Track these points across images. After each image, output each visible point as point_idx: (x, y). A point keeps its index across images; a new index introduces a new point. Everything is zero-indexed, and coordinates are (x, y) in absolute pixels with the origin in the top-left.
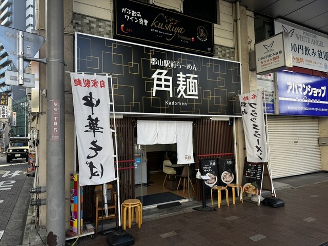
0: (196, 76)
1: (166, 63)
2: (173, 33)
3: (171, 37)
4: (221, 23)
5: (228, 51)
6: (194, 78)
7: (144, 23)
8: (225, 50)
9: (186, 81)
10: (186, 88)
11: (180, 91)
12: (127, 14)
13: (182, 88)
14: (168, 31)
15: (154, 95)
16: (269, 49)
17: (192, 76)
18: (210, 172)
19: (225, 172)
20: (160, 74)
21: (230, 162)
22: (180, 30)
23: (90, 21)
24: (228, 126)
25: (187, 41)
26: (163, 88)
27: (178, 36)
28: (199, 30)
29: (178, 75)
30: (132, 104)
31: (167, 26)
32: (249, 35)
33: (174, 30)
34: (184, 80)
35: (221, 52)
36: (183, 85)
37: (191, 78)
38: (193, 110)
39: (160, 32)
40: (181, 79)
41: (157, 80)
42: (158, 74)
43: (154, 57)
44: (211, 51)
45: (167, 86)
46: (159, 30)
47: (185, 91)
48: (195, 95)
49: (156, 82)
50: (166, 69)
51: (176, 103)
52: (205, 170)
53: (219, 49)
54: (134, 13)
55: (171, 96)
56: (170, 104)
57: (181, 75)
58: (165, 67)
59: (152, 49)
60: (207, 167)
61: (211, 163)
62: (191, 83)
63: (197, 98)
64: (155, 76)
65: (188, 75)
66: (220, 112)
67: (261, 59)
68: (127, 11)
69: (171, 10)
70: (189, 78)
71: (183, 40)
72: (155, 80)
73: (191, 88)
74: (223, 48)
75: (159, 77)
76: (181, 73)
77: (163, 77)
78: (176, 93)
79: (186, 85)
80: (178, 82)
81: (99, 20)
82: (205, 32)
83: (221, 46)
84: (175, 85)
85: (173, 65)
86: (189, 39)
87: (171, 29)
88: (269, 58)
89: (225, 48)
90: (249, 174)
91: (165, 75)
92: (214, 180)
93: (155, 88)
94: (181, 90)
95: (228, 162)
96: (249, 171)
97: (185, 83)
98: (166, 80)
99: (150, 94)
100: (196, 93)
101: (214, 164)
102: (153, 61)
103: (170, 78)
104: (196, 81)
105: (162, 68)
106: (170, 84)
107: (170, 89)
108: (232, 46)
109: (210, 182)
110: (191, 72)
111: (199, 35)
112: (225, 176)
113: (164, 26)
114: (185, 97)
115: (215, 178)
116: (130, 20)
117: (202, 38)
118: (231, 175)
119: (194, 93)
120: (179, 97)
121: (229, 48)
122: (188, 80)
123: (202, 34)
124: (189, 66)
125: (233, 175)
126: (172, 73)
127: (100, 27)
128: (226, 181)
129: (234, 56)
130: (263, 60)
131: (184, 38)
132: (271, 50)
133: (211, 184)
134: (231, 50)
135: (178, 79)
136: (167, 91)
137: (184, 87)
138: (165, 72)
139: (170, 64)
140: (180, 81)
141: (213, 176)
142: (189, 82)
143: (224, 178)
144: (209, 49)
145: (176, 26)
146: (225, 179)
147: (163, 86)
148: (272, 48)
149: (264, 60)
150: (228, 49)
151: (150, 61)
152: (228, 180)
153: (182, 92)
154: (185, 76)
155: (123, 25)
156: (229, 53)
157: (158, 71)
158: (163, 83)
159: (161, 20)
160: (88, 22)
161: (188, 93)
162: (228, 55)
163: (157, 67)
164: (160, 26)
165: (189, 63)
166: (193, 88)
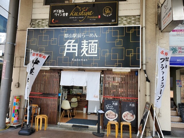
0: (97, 41)
1: (74, 36)
2: (84, 16)
3: (83, 19)
5: (133, 19)
6: (94, 43)
7: (65, 15)
8: (130, 19)
9: (88, 45)
10: (88, 50)
12: (56, 13)
13: (85, 50)
14: (81, 16)
15: (65, 55)
16: (166, 8)
17: (93, 41)
18: (111, 110)
19: (127, 112)
20: (70, 42)
21: (133, 105)
22: (89, 13)
23: (39, 21)
25: (94, 19)
26: (71, 51)
27: (88, 17)
28: (105, 9)
29: (82, 42)
30: (51, 61)
31: (80, 13)
33: (85, 14)
34: (87, 44)
35: (126, 20)
36: (86, 48)
38: (93, 64)
39: (75, 18)
40: (85, 44)
41: (68, 47)
42: (68, 43)
43: (66, 33)
45: (73, 50)
46: (76, 16)
47: (87, 52)
49: (66, 48)
50: (74, 39)
51: (79, 60)
52: (107, 108)
54: (60, 11)
55: (76, 55)
56: (75, 60)
57: (85, 41)
59: (66, 29)
60: (109, 105)
61: (113, 104)
62: (92, 46)
63: (96, 55)
64: (66, 44)
65: (89, 41)
67: (163, 18)
68: (56, 11)
71: (92, 19)
72: (66, 46)
73: (92, 50)
74: (128, 17)
75: (69, 44)
76: (85, 40)
77: (71, 44)
78: (80, 53)
79: (88, 48)
80: (82, 47)
81: (43, 20)
83: (126, 16)
84: (80, 48)
85: (79, 36)
86: (96, 17)
87: (83, 14)
88: (166, 17)
89: (131, 17)
91: (73, 43)
92: (114, 116)
93: (66, 51)
94: (84, 51)
95: (130, 105)
97: (87, 47)
98: (73, 46)
99: (62, 55)
100: (96, 52)
101: (116, 104)
102: (66, 36)
103: (77, 44)
104: (96, 44)
105: (71, 39)
106: (76, 48)
107: (76, 51)
109: (110, 117)
110: (92, 39)
111: (105, 13)
112: (126, 115)
113: (78, 14)
114: (87, 55)
115: (116, 115)
116: (58, 15)
117: (107, 14)
118: (133, 115)
119: (94, 53)
120: (82, 56)
122: (90, 44)
124: (91, 35)
125: (134, 116)
126: (79, 42)
127: (43, 23)
128: (127, 119)
131: (92, 17)
133: (111, 118)
134: (138, 17)
135: (83, 44)
136: (74, 52)
138: (73, 41)
139: (77, 36)
141: (114, 113)
142: (91, 46)
143: (124, 117)
144: (113, 21)
146: (126, 118)
147: (71, 50)
150: (134, 17)
151: (64, 36)
153: (85, 53)
154: (87, 42)
155: (53, 19)
156: (135, 20)
157: (69, 41)
158: (71, 48)
159: (77, 11)
161: (89, 52)
162: (133, 22)
164: (76, 14)
165: (91, 33)
166: (94, 50)
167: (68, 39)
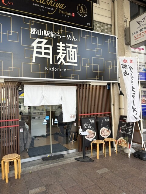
0: (76, 46)
1: (46, 33)
2: (55, 8)
3: (52, 11)
4: (100, 2)
5: (106, 27)
6: (73, 48)
8: (103, 26)
9: (65, 50)
10: (66, 56)
11: (60, 59)
13: (62, 56)
14: (49, 6)
15: (34, 61)
16: (141, 24)
17: (71, 45)
18: (89, 128)
19: (104, 128)
20: (40, 42)
21: (108, 120)
22: (61, 6)
24: (107, 89)
25: (68, 16)
26: (43, 56)
27: (60, 11)
29: (58, 44)
30: (11, 69)
31: (49, 2)
32: (125, 15)
33: (55, 5)
34: (64, 48)
35: (99, 27)
36: (63, 53)
37: (71, 47)
38: (73, 76)
39: (41, 6)
40: (61, 48)
41: (37, 48)
42: (38, 43)
43: (33, 27)
44: (91, 26)
45: (46, 54)
46: (41, 4)
47: (65, 59)
48: (75, 63)
49: (35, 50)
50: (46, 39)
51: (56, 70)
52: (85, 127)
53: (98, 25)
55: (51, 62)
56: (50, 69)
57: (61, 44)
58: (45, 36)
59: (32, 20)
60: (87, 124)
61: (91, 121)
62: (70, 52)
63: (76, 65)
64: (35, 44)
65: (67, 44)
66: (98, 77)
67: (135, 33)
70: (69, 47)
71: (64, 15)
72: (35, 47)
73: (71, 57)
74: (101, 24)
75: (39, 45)
76: (61, 43)
77: (43, 45)
78: (55, 60)
79: (66, 53)
80: (58, 51)
82: (84, 9)
83: (100, 23)
84: (55, 53)
85: (53, 35)
86: (70, 14)
87: (52, 4)
88: (141, 32)
89: (104, 25)
90: (122, 130)
91: (45, 44)
92: (93, 135)
93: (35, 55)
95: (106, 120)
96: (122, 127)
97: (65, 52)
98: (45, 48)
99: (30, 61)
100: (76, 61)
101: (93, 121)
102: (33, 31)
103: (50, 47)
104: (75, 50)
105: (42, 37)
106: (50, 51)
107: (50, 57)
108: (110, 23)
109: (89, 137)
110: (70, 42)
111: (79, 11)
112: (103, 131)
113: (45, 2)
114: (65, 64)
115: (94, 133)
117: (82, 14)
118: (108, 130)
119: (73, 61)
120: (59, 63)
121: (107, 24)
122: (68, 49)
123: (82, 11)
124: (68, 37)
125: (110, 130)
126: (53, 42)
128: (104, 136)
129: (111, 32)
130: (136, 35)
131: (65, 13)
132: (143, 25)
133: (90, 138)
134: (109, 26)
135: (58, 48)
136: (47, 58)
137: (64, 55)
138: (45, 41)
139: (50, 34)
140: (59, 49)
141: (92, 132)
142: (69, 51)
144: (89, 24)
145: (57, 2)
146: (103, 134)
147: (43, 53)
148: (144, 23)
149: (137, 34)
150: (106, 26)
151: (29, 31)
152: (105, 134)
153: (62, 60)
154: (64, 45)
156: (107, 29)
157: (38, 40)
158: (43, 51)
161: (68, 60)
162: (106, 30)
163: (36, 36)
164: (42, 1)
165: (68, 34)
166: (73, 57)
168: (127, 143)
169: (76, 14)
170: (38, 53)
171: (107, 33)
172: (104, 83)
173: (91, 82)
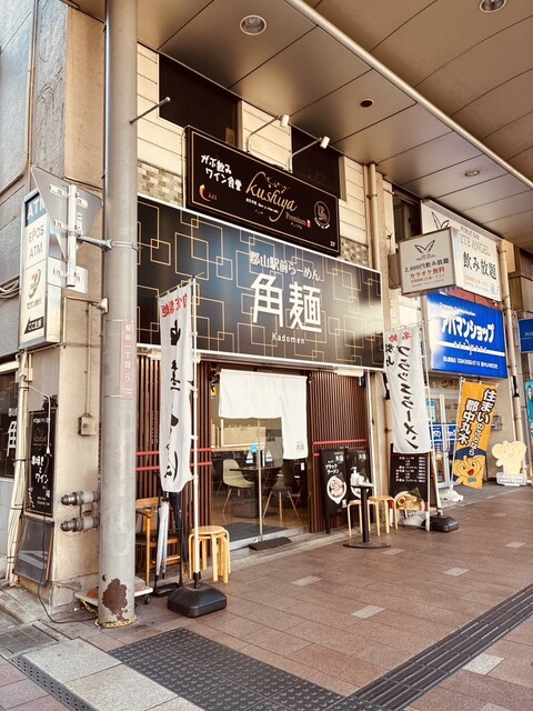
0: (318, 291)
1: (273, 262)
2: (279, 208)
3: (276, 215)
4: (348, 198)
5: (358, 249)
6: (315, 294)
7: (235, 186)
8: (354, 248)
9: (302, 299)
10: (303, 312)
11: (294, 316)
12: (210, 167)
13: (297, 311)
14: (271, 205)
15: (255, 321)
16: (425, 253)
17: (312, 290)
20: (264, 282)
22: (289, 205)
23: (148, 172)
24: (359, 387)
25: (300, 225)
26: (268, 310)
27: (287, 214)
28: (317, 207)
29: (291, 286)
30: (221, 336)
31: (271, 196)
32: (387, 224)
33: (280, 203)
34: (300, 295)
35: (348, 250)
36: (299, 305)
37: (311, 294)
38: (315, 354)
39: (260, 205)
40: (296, 294)
41: (260, 294)
42: (261, 283)
43: (254, 249)
44: (336, 248)
45: (274, 306)
46: (259, 200)
47: (302, 317)
48: (317, 326)
49: (258, 297)
50: (273, 274)
51: (288, 339)
52: (329, 471)
53: (346, 245)
54: (220, 166)
55: (281, 324)
56: (279, 339)
57: (295, 286)
58: (271, 269)
59: (251, 235)
60: (331, 464)
61: (337, 458)
62: (310, 302)
63: (319, 330)
64: (256, 285)
65: (306, 288)
66: (354, 359)
67: (412, 268)
68: (209, 161)
69: (275, 166)
70: (307, 293)
71: (295, 223)
72: (257, 292)
73: (311, 313)
74: (351, 244)
75: (263, 287)
76: (296, 283)
77: (268, 288)
78: (288, 319)
79: (303, 306)
80: (291, 300)
81: (162, 171)
82: (326, 212)
83: (348, 240)
84: (288, 305)
85: (284, 267)
86: (303, 222)
87: (276, 201)
88: (426, 270)
89: (355, 245)
90: (402, 475)
91: (272, 285)
93: (257, 308)
94: (296, 314)
95: (360, 456)
96: (401, 469)
97: (301, 302)
98: (274, 295)
99: (248, 319)
100: (318, 323)
102: (254, 257)
103: (280, 291)
104: (317, 299)
105: (267, 271)
106: (279, 301)
107: (280, 312)
108: (363, 242)
110: (309, 282)
111: (318, 217)
113: (265, 195)
114: (302, 328)
116: (214, 177)
117: (322, 222)
119: (315, 322)
120: (293, 327)
121: (359, 244)
122: (306, 297)
123: (322, 215)
124: (307, 271)
126: (284, 281)
127: (164, 184)
129: (367, 260)
130: (414, 272)
131: (292, 218)
132: (429, 256)
133: (338, 496)
134: (363, 248)
135: (292, 294)
136: (275, 315)
137: (301, 310)
138: (272, 279)
139: (279, 266)
140: (293, 297)
144: (333, 244)
145: (283, 196)
147: (269, 305)
148: (431, 253)
149: (417, 271)
150: (359, 247)
151: (248, 257)
153: (297, 319)
154: (301, 289)
155: (202, 187)
156: (360, 254)
157: (262, 276)
158: (269, 299)
159: (261, 183)
160: (145, 173)
161: (307, 320)
162: (358, 257)
164: (260, 194)
165: (307, 265)
166: (314, 313)
167: (258, 268)
168: (419, 501)
169: (313, 223)
170: (263, 303)
171: (360, 262)
172: (358, 371)
173: (337, 368)
